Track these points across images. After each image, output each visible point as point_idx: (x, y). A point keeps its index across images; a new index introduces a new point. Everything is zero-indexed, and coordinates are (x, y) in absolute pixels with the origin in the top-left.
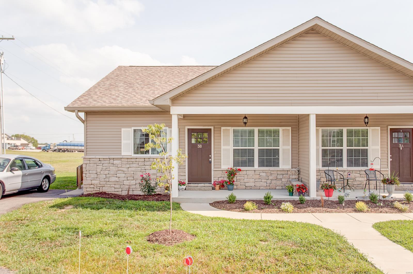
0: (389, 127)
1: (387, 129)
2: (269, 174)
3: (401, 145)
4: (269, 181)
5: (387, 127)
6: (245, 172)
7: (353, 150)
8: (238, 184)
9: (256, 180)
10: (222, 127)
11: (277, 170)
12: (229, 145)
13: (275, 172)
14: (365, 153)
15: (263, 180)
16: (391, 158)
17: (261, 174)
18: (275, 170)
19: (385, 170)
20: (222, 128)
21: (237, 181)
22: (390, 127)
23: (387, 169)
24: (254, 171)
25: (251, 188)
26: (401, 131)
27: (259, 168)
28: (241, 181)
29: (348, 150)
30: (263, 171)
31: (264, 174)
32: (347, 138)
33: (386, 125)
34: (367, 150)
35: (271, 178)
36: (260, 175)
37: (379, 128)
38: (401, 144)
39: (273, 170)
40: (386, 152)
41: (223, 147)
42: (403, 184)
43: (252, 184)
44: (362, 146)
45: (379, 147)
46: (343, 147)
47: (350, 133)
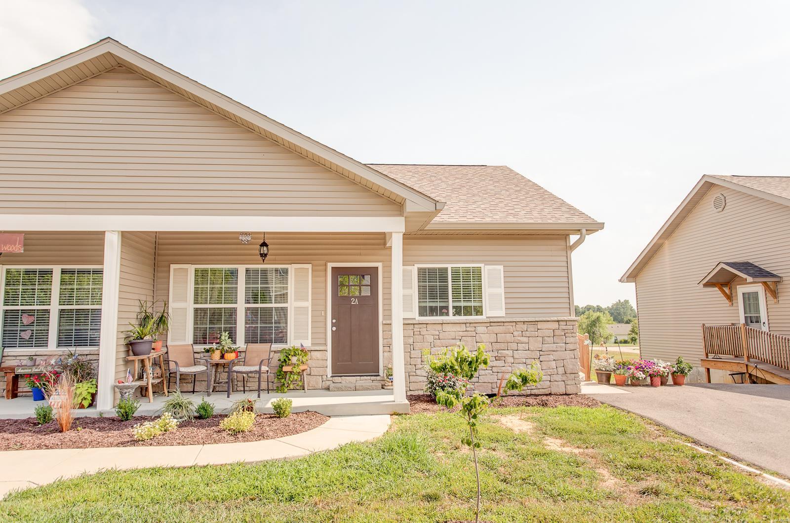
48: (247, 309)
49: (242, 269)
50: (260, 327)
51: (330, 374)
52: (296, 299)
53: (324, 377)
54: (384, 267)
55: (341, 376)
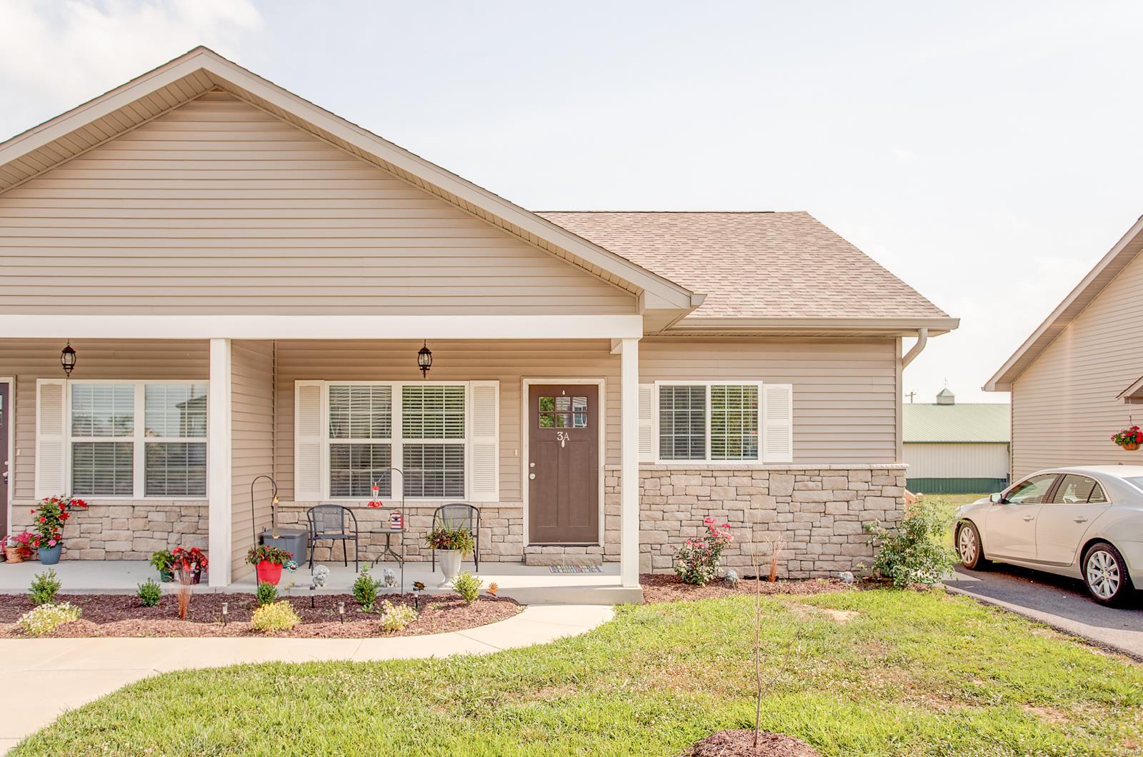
0: (524, 380)
1: (520, 389)
2: (174, 517)
3: (563, 435)
4: (173, 538)
5: (520, 381)
6: (102, 511)
7: (423, 446)
8: (81, 545)
9: (137, 534)
10: (38, 380)
11: (195, 504)
12: (60, 432)
13: (192, 511)
14: (456, 456)
15: (157, 535)
16: (531, 470)
17: (153, 516)
18: (190, 504)
19: (511, 505)
20: (40, 382)
21: (80, 537)
22: (527, 382)
23: (517, 505)
24: (131, 509)
25: (120, 557)
26: (564, 393)
27: (146, 498)
28: (92, 536)
29: (406, 447)
30: (158, 508)
31: (157, 517)
32: (405, 412)
33: (517, 377)
34: (462, 447)
35: (179, 527)
36: (149, 519)
37: (496, 384)
38: (565, 431)
39: (186, 504)
40: (516, 454)
41: (40, 438)
42: (565, 546)
43: (125, 546)
44: (446, 437)
45: (494, 440)
46: (390, 437)
47: (411, 398)
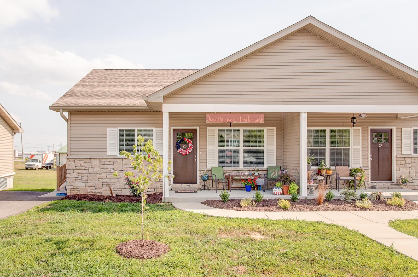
48: (330, 149)
49: (328, 130)
50: (337, 158)
51: (370, 182)
52: (354, 145)
53: (368, 182)
54: (396, 129)
55: (376, 182)
